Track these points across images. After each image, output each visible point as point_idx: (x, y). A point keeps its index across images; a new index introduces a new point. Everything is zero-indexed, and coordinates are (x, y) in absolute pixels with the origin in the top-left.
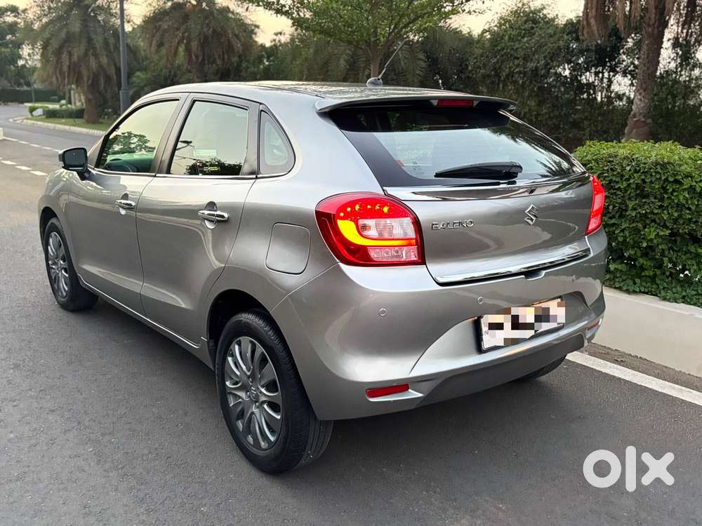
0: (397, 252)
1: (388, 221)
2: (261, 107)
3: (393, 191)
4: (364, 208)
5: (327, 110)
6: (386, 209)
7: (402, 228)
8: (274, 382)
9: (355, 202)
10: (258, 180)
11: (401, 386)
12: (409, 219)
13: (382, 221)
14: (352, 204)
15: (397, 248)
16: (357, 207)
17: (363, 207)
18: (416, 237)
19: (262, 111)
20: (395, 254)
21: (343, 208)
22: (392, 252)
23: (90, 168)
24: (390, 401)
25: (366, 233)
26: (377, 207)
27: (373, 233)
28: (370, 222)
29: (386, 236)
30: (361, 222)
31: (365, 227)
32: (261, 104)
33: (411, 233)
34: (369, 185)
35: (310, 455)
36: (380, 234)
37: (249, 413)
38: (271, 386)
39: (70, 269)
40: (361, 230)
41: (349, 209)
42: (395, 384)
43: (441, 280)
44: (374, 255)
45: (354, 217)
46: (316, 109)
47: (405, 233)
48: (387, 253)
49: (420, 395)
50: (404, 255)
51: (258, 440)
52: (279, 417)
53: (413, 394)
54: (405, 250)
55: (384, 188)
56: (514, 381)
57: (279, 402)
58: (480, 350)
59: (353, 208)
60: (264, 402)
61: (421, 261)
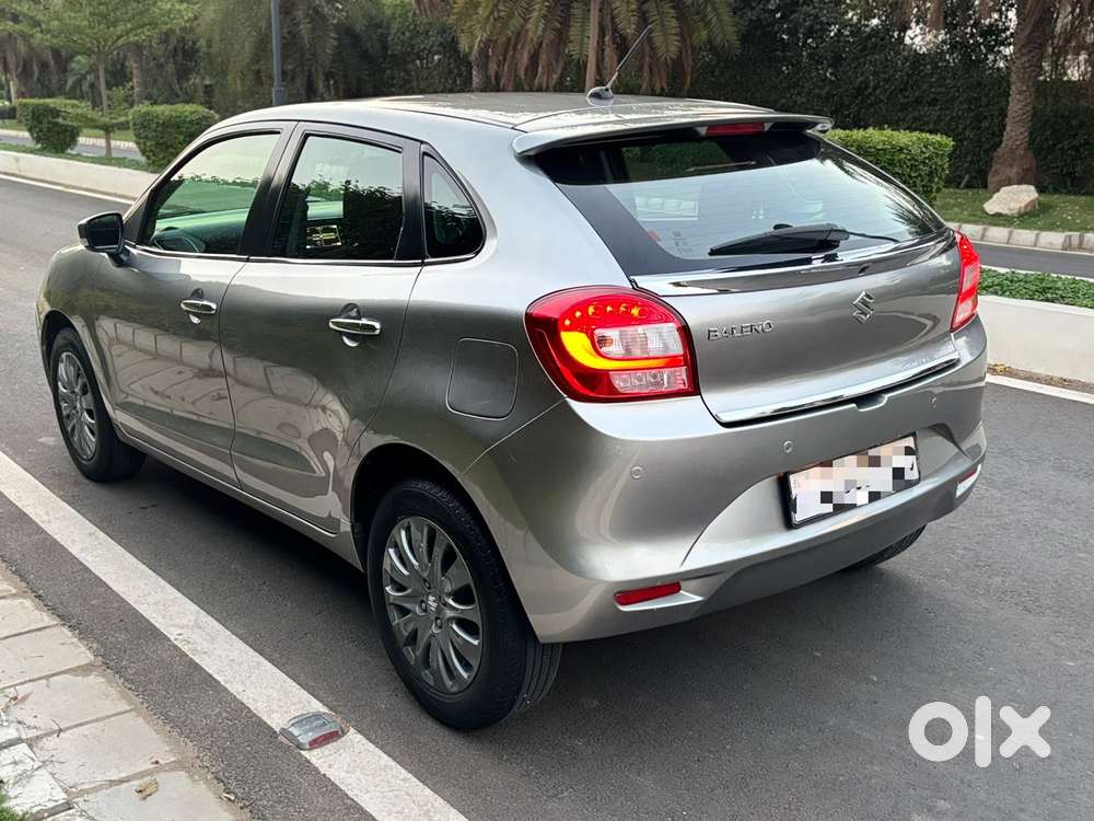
0: (655, 377)
1: (640, 329)
2: (424, 148)
3: (645, 282)
4: (602, 312)
5: (532, 153)
6: (635, 311)
7: (661, 339)
8: (467, 589)
9: (589, 302)
10: (426, 268)
11: (669, 586)
12: (671, 324)
13: (630, 330)
14: (582, 305)
15: (654, 371)
16: (591, 310)
17: (600, 310)
18: (685, 353)
19: (425, 154)
20: (652, 380)
21: (569, 313)
22: (648, 377)
23: (129, 245)
24: (652, 610)
25: (604, 350)
26: (622, 309)
27: (615, 349)
28: (612, 333)
29: (637, 352)
30: (599, 332)
31: (603, 341)
32: (422, 142)
33: (677, 348)
34: (606, 274)
35: (526, 698)
36: (628, 350)
37: (427, 636)
38: (462, 596)
39: (99, 412)
40: (597, 345)
41: (578, 314)
42: (659, 584)
43: (726, 418)
44: (620, 383)
45: (585, 326)
46: (515, 151)
47: (666, 347)
48: (640, 380)
49: (699, 599)
50: (665, 381)
51: (442, 678)
52: (476, 643)
53: (688, 597)
54: (666, 373)
55: (632, 277)
56: (845, 571)
57: (476, 618)
58: (789, 524)
59: (584, 312)
60: (450, 619)
61: (694, 389)
